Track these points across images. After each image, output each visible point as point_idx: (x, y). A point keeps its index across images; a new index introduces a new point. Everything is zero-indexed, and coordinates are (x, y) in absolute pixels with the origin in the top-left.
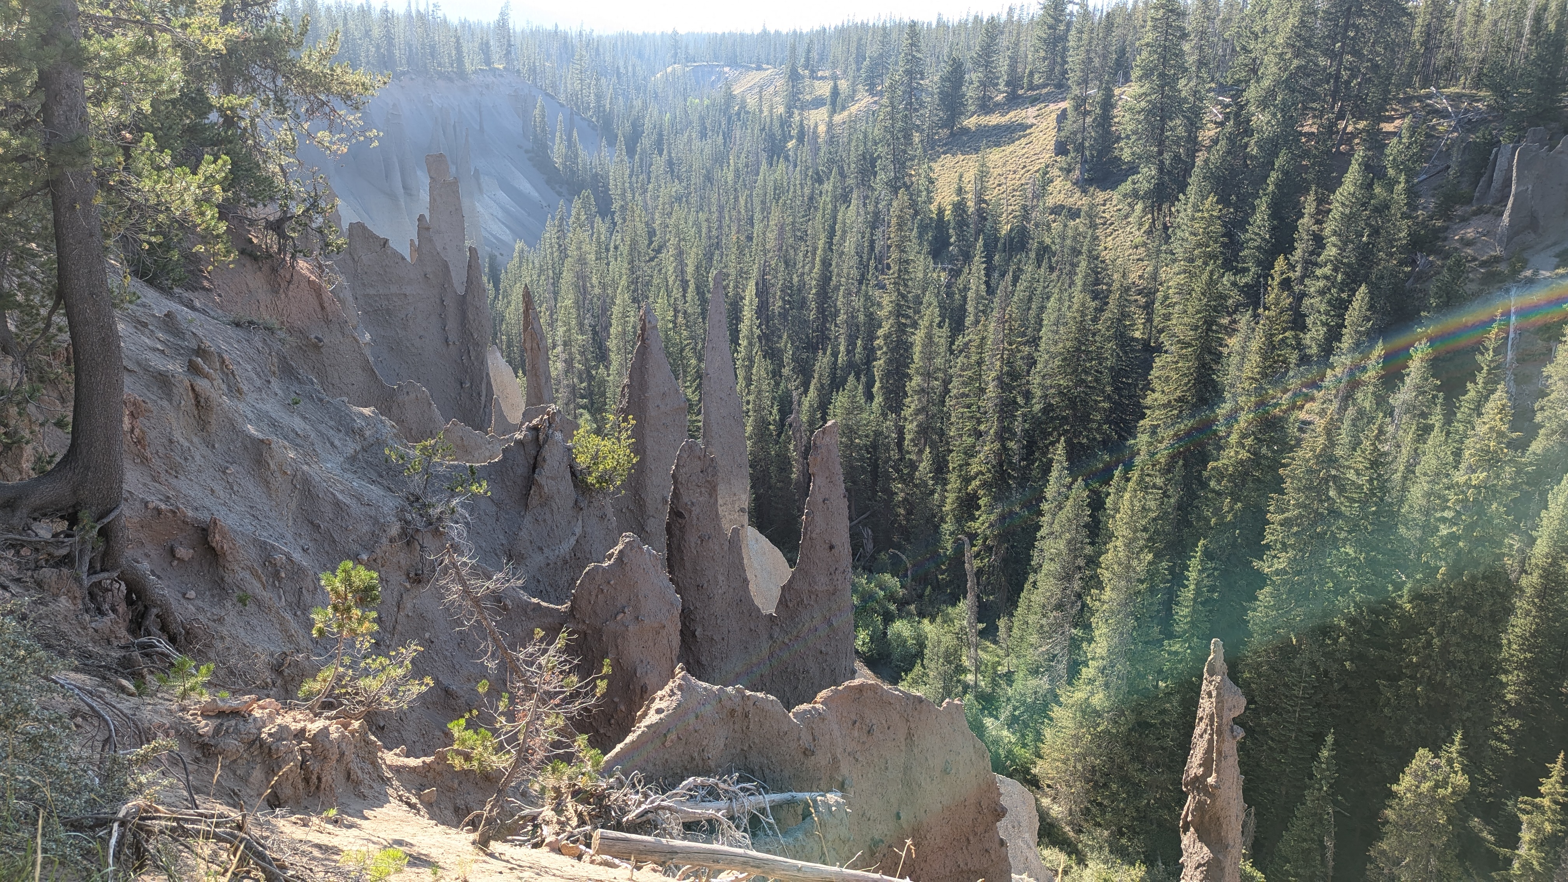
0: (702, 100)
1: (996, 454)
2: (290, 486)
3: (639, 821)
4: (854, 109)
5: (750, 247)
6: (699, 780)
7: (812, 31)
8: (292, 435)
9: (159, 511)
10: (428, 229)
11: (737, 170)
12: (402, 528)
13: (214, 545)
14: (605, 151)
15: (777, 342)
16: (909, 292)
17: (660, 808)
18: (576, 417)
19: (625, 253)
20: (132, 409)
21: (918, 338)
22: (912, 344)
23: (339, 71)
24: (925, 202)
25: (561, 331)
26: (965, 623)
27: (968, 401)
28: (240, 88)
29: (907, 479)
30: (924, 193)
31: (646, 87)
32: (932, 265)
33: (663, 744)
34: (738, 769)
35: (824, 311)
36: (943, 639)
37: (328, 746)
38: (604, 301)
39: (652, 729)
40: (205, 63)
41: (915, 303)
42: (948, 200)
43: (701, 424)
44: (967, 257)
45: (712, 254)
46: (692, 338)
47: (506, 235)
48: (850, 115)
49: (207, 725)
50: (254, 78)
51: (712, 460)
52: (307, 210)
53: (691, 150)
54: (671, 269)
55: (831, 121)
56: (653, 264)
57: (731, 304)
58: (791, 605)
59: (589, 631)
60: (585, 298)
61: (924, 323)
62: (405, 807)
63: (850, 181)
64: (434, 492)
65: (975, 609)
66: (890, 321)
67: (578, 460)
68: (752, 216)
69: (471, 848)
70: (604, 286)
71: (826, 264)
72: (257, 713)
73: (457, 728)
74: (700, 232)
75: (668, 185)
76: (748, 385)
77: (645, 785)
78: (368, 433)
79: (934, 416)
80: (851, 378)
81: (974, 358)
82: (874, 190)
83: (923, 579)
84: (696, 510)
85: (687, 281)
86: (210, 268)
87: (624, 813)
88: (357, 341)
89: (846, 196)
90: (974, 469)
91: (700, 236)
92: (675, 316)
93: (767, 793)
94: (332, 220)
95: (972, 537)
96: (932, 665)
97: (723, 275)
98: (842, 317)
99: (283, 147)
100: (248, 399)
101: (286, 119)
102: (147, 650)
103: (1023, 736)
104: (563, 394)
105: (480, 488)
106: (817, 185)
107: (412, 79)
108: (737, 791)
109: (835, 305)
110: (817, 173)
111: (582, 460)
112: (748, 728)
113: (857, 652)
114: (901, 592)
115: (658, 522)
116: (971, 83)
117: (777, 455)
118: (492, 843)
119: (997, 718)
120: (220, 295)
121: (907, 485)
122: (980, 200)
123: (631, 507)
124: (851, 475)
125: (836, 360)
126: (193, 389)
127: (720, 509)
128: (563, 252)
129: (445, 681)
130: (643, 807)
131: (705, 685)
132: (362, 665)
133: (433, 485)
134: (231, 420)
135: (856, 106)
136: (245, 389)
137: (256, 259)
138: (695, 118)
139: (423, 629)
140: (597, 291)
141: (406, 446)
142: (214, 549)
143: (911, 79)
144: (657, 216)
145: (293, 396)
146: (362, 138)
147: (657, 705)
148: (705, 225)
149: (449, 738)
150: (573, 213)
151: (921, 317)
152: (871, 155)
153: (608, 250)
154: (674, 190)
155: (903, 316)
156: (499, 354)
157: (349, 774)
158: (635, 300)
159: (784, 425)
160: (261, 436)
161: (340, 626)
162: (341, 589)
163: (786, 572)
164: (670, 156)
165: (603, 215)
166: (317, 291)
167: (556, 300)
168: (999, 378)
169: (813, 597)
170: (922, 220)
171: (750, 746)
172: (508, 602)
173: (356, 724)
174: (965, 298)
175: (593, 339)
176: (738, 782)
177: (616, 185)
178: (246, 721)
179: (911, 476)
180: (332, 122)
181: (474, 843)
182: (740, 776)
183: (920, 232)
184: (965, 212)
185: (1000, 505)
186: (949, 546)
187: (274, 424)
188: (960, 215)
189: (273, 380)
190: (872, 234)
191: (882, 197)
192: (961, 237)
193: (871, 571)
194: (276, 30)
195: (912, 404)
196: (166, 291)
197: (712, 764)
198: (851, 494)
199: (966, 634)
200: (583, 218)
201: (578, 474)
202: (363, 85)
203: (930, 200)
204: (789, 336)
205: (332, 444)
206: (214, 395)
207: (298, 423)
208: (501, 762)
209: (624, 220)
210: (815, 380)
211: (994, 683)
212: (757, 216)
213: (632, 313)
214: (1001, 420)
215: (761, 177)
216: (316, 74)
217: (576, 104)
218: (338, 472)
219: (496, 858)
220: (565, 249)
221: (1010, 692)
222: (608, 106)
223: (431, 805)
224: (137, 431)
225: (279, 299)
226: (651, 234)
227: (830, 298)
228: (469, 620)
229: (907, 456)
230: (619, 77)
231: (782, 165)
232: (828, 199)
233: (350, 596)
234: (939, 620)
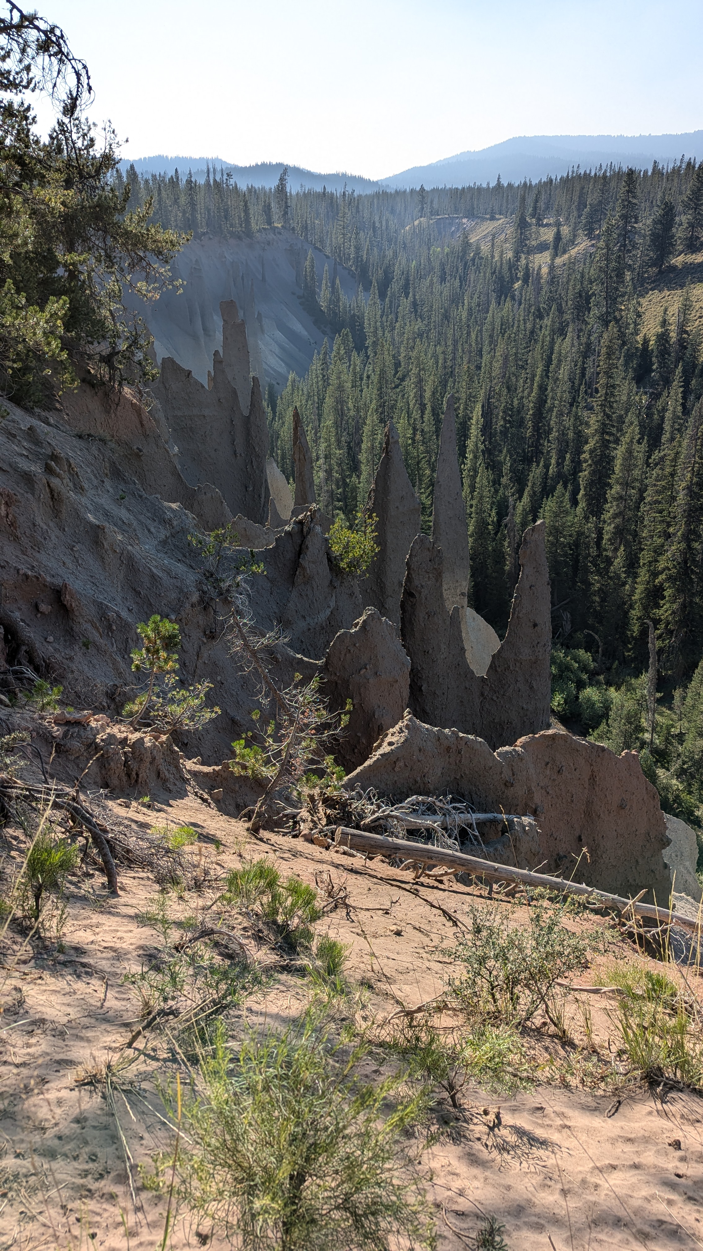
0: (443, 249)
1: (683, 553)
2: (119, 561)
3: (373, 825)
4: (573, 252)
5: (478, 375)
6: (420, 798)
7: (540, 182)
8: (120, 523)
9: (27, 576)
10: (221, 362)
11: (470, 309)
12: (200, 597)
13: (65, 603)
14: (362, 295)
15: (498, 456)
16: (614, 413)
17: (389, 816)
18: (333, 516)
19: (376, 381)
20: (7, 499)
21: (619, 452)
22: (614, 457)
23: (153, 231)
24: (632, 334)
25: (323, 446)
26: (645, 692)
27: (660, 507)
28: (80, 248)
29: (603, 573)
30: (632, 326)
31: (396, 238)
32: (635, 389)
33: (393, 769)
34: (452, 793)
35: (539, 428)
36: (626, 704)
37: (144, 752)
38: (358, 422)
39: (385, 757)
40: (53, 228)
41: (618, 422)
42: (653, 331)
43: (431, 524)
44: (667, 382)
45: (447, 382)
46: (427, 452)
47: (281, 368)
48: (569, 258)
49: (58, 730)
50: (90, 239)
51: (439, 551)
52: (130, 346)
53: (432, 293)
54: (412, 394)
55: (553, 263)
56: (398, 390)
57: (461, 424)
58: (499, 670)
59: (339, 682)
60: (342, 419)
61: (625, 439)
62: (199, 801)
63: (567, 317)
64: (224, 570)
65: (655, 681)
66: (596, 438)
67: (333, 549)
68: (481, 348)
69: (246, 833)
70: (358, 410)
71: (543, 388)
72: (93, 724)
73: (238, 746)
74: (437, 362)
75: (413, 323)
76: (472, 492)
77: (378, 799)
78: (175, 523)
79: (629, 519)
80: (559, 487)
81: (668, 470)
82: (587, 324)
83: (610, 654)
84: (425, 592)
85: (425, 405)
86: (61, 393)
87: (362, 818)
88: (168, 452)
89: (563, 330)
90: (661, 565)
91: (437, 366)
92: (414, 434)
93: (474, 812)
94: (150, 355)
95: (657, 622)
96: (616, 724)
97: (455, 399)
98: (554, 434)
99: (112, 296)
100: (88, 494)
101: (113, 273)
102: (19, 676)
103: (690, 785)
104: (324, 497)
105: (259, 569)
106: (538, 321)
107: (210, 239)
108: (450, 809)
109: (549, 425)
110: (539, 310)
111: (336, 549)
112: (460, 761)
113: (553, 711)
114: (592, 665)
115: (394, 601)
116: (681, 224)
117: (494, 550)
118: (261, 831)
119: (668, 770)
120: (67, 415)
121: (603, 577)
122: (682, 330)
123: (374, 588)
124: (555, 567)
125: (548, 471)
126: (49, 486)
127: (445, 593)
128: (326, 380)
129: (232, 712)
130: (377, 815)
131: (427, 726)
132: (170, 695)
133: (223, 564)
134: (76, 509)
135: (576, 250)
136: (86, 486)
137: (93, 386)
138: (436, 265)
139: (216, 673)
140: (352, 413)
141: (203, 534)
142: (65, 606)
143: (626, 222)
144: (402, 349)
145: (121, 493)
146: (171, 287)
147: (389, 739)
148: (441, 357)
149: (233, 754)
150: (335, 348)
151: (623, 435)
152: (587, 293)
153: (361, 379)
154: (417, 327)
155: (607, 433)
156: (275, 465)
157: (159, 773)
158: (382, 421)
159: (500, 526)
160: (97, 523)
161: (152, 664)
162: (152, 635)
163: (496, 644)
164: (414, 298)
165: (358, 350)
166: (138, 411)
167: (320, 420)
168: (688, 488)
169: (518, 664)
170: (628, 350)
171: (462, 777)
172: (279, 656)
173: (164, 738)
174: (662, 418)
175: (348, 453)
176: (451, 802)
177: (370, 324)
178: (85, 729)
179: (607, 570)
180: (148, 274)
181: (248, 830)
182: (453, 798)
183: (626, 361)
184: (667, 342)
185: (682, 595)
186: (636, 629)
187: (107, 514)
188: (663, 345)
189: (105, 480)
190: (584, 363)
191: (594, 330)
192: (663, 364)
193: (568, 647)
194: (105, 198)
195: (611, 509)
196: (28, 410)
197: (431, 787)
198: (553, 583)
199: (646, 701)
200: (342, 352)
201: (333, 560)
202: (171, 242)
203: (636, 332)
204: (508, 451)
205: (149, 530)
206: (63, 490)
207: (124, 514)
208: (269, 772)
209: (376, 353)
210: (529, 488)
211: (667, 741)
212: (486, 348)
213: (380, 432)
214: (688, 524)
215: (490, 315)
216: (135, 234)
217: (339, 256)
218: (153, 552)
219: (264, 842)
220: (328, 379)
221: (680, 749)
222: (365, 256)
223: (219, 801)
224: (10, 516)
225: (110, 417)
226: (397, 365)
227: (545, 418)
228: (249, 667)
229: (604, 553)
230: (374, 231)
231: (508, 304)
232: (547, 333)
233: (158, 641)
234: (623, 688)
